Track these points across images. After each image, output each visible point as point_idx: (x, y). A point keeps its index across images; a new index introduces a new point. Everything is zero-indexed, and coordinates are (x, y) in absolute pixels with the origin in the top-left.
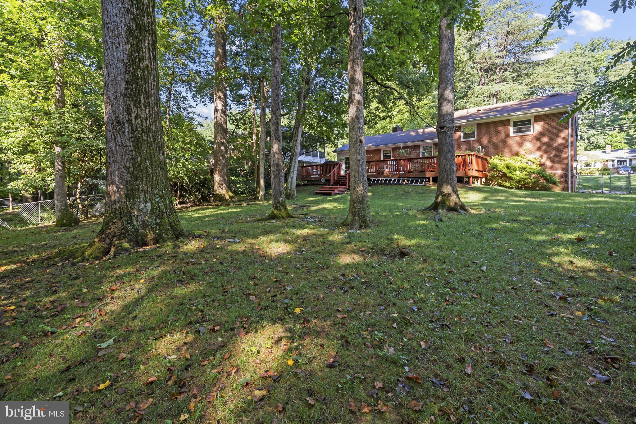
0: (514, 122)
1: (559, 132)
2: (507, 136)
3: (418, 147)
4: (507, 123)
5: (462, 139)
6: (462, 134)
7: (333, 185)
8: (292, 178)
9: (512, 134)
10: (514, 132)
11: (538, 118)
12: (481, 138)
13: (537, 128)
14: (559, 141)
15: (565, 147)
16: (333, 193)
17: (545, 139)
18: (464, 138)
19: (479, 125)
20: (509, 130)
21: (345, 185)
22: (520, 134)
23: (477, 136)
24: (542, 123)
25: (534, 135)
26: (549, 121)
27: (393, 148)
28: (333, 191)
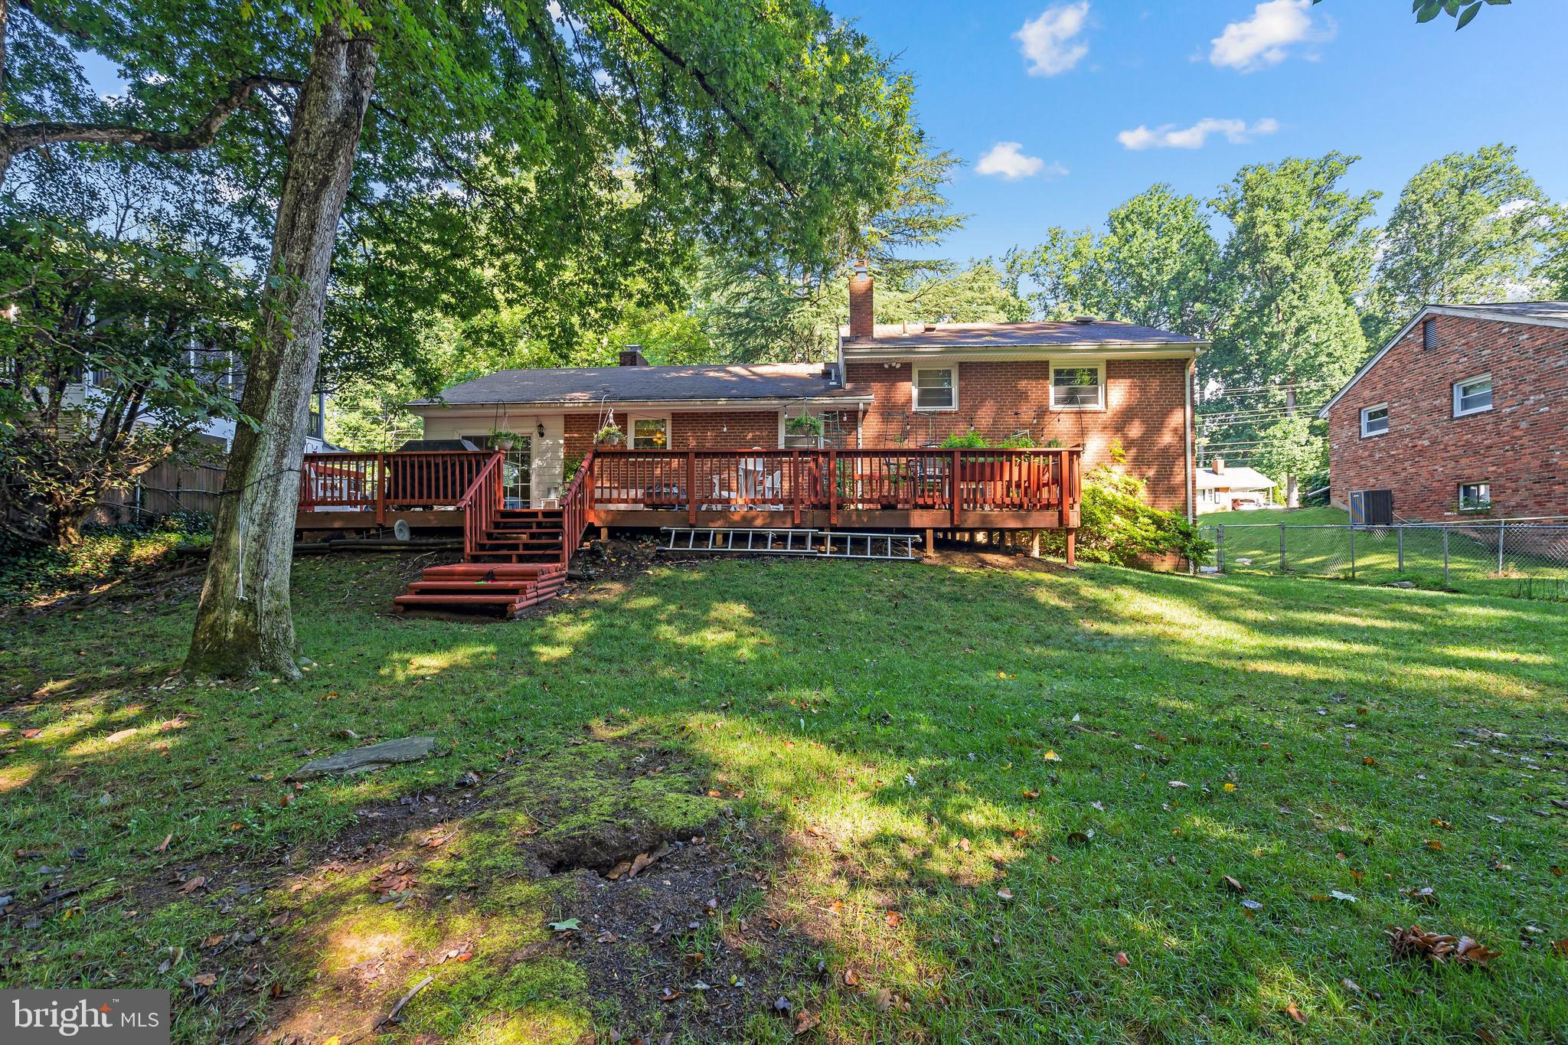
0: (1058, 372)
1: (1165, 413)
2: (1043, 412)
3: (772, 417)
4: (1038, 370)
5: (915, 407)
6: (915, 393)
7: (475, 559)
8: (268, 518)
9: (1053, 406)
10: (1058, 401)
11: (1116, 369)
12: (974, 408)
13: (1117, 394)
14: (1167, 438)
15: (1179, 455)
16: (519, 604)
17: (1135, 430)
18: (921, 403)
19: (965, 368)
20: (1047, 393)
21: (556, 559)
22: (1075, 408)
23: (961, 400)
24: (1127, 382)
25: (1109, 413)
26: (1141, 378)
27: (674, 415)
28: (514, 591)
